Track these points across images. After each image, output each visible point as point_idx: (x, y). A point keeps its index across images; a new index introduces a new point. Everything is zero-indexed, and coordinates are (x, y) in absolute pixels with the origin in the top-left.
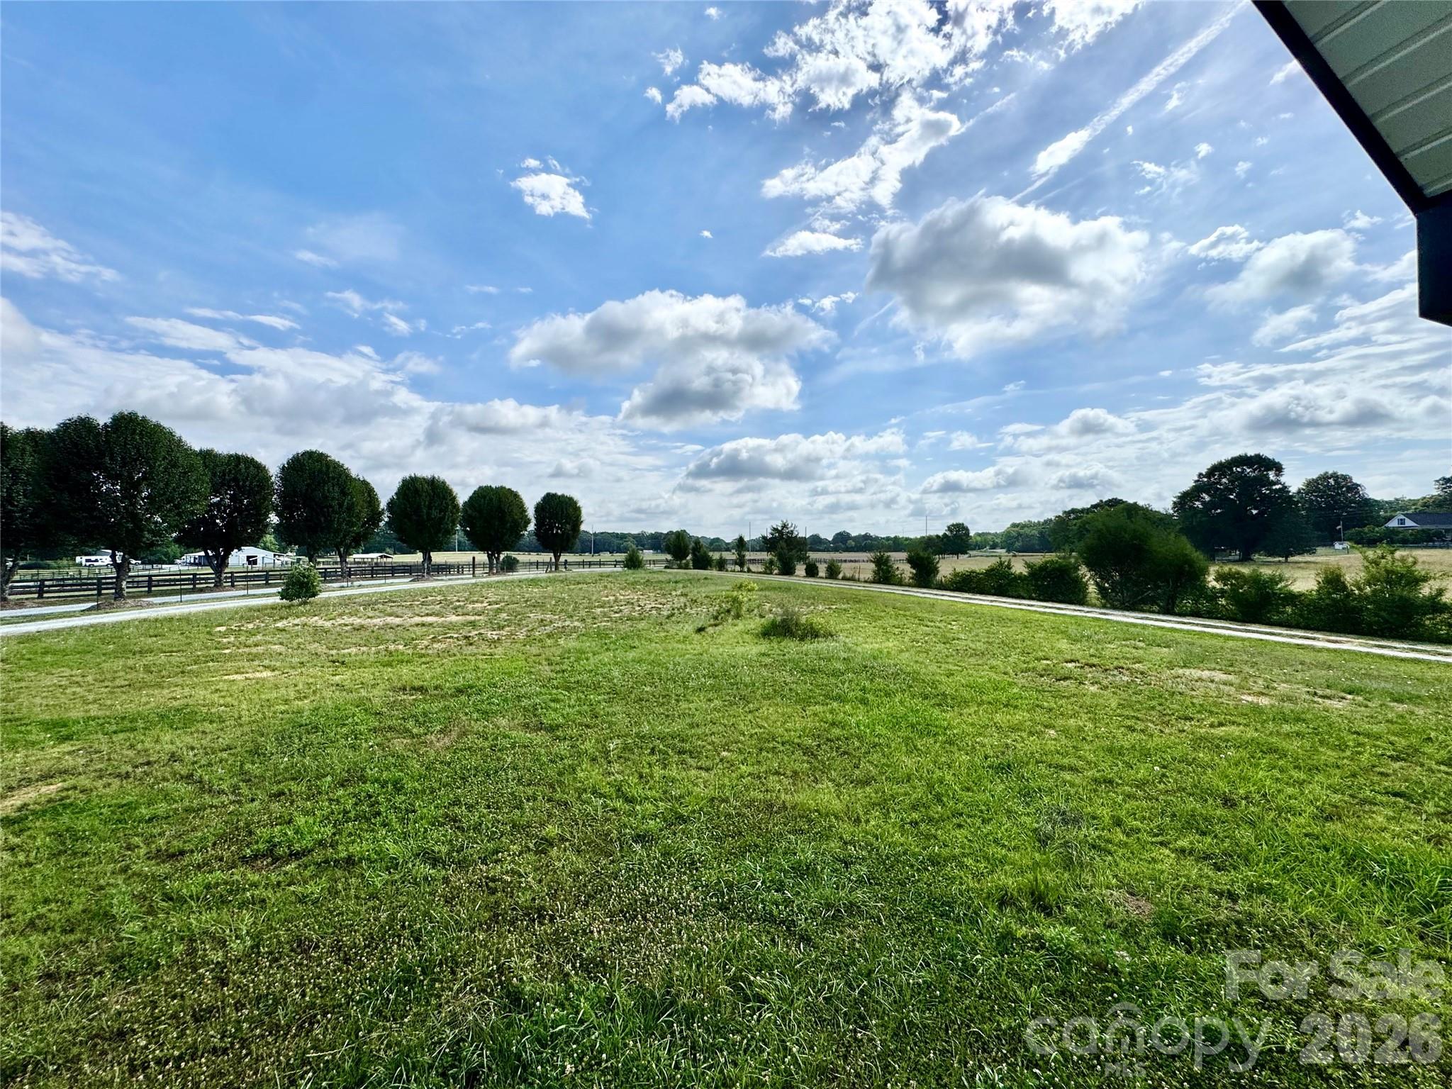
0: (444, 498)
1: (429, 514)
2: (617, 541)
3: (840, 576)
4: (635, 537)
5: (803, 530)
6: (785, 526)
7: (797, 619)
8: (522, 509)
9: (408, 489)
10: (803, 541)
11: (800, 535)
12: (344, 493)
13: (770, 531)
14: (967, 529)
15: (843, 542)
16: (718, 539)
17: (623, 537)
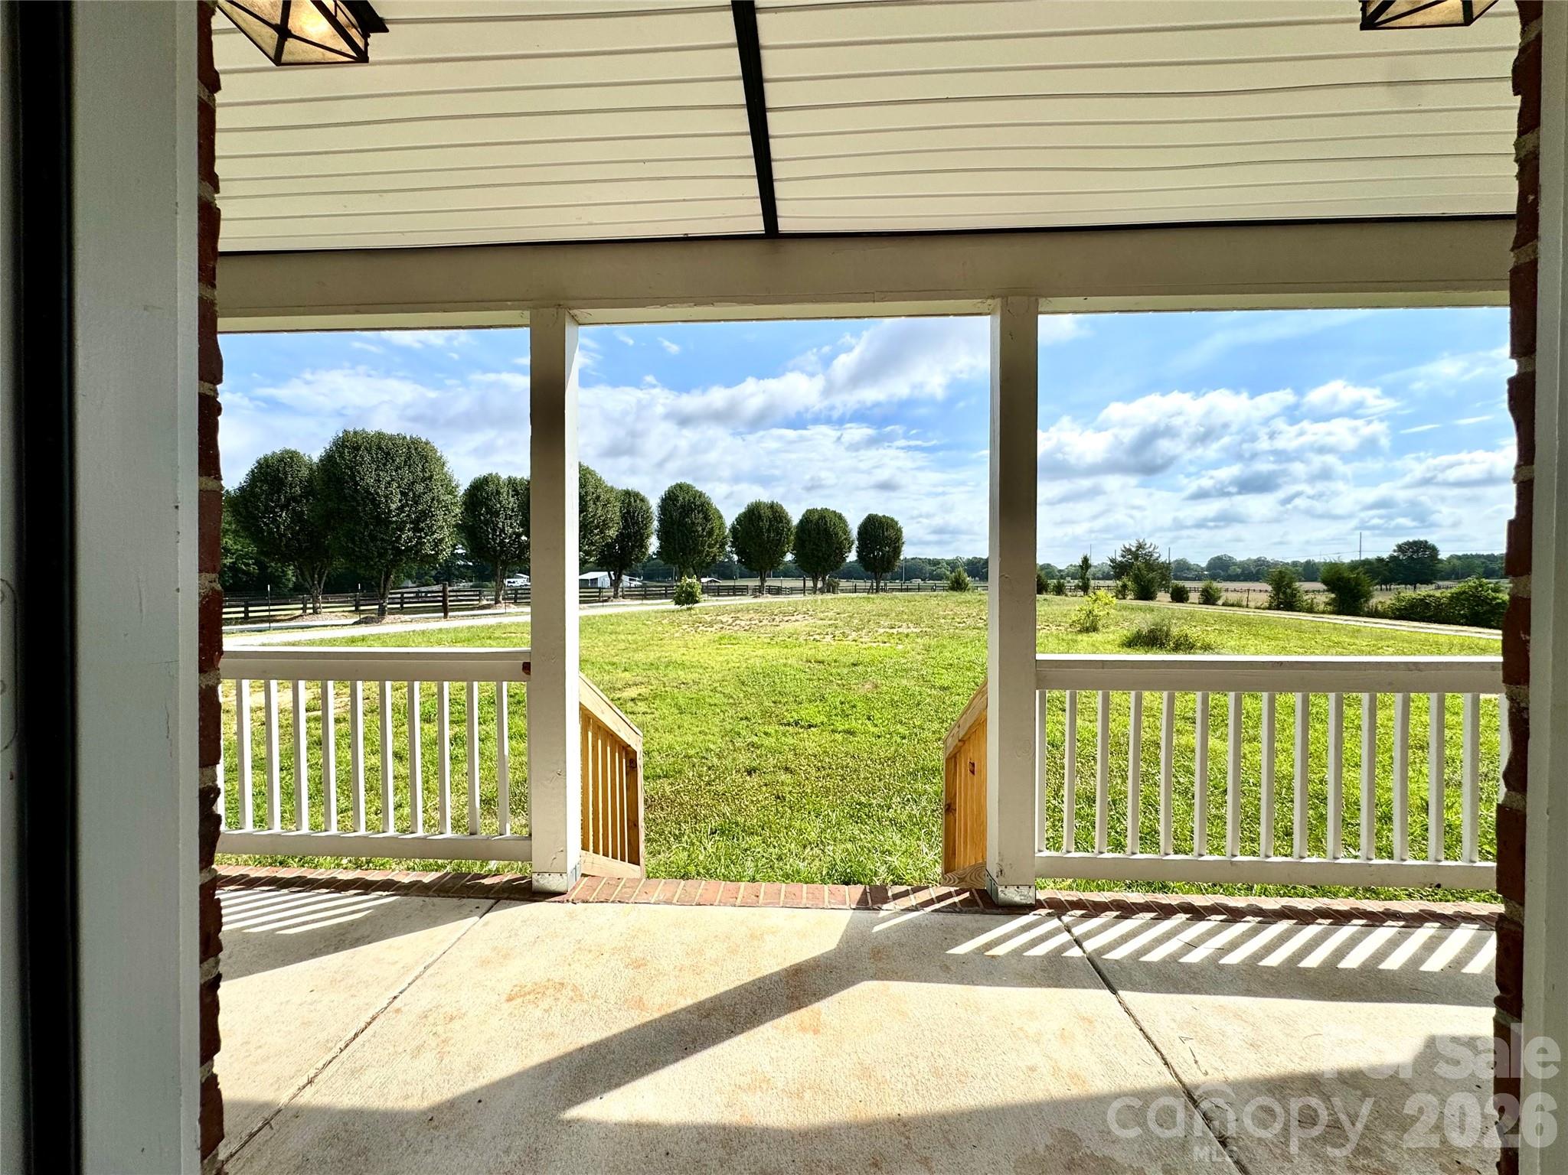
0: (781, 521)
1: (768, 537)
2: (929, 568)
3: (1220, 602)
4: (948, 563)
5: (1166, 553)
6: (1140, 547)
7: (1169, 630)
8: (846, 532)
9: (754, 514)
10: (1166, 567)
11: (1162, 559)
12: (707, 518)
13: (1119, 553)
14: (1434, 550)
15: (1222, 569)
16: (1049, 565)
17: (935, 563)
